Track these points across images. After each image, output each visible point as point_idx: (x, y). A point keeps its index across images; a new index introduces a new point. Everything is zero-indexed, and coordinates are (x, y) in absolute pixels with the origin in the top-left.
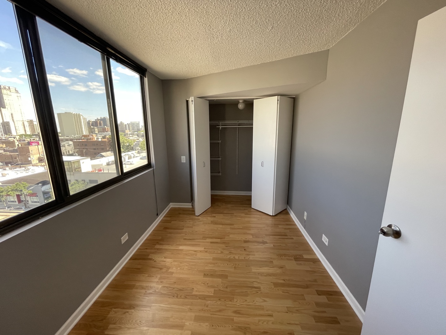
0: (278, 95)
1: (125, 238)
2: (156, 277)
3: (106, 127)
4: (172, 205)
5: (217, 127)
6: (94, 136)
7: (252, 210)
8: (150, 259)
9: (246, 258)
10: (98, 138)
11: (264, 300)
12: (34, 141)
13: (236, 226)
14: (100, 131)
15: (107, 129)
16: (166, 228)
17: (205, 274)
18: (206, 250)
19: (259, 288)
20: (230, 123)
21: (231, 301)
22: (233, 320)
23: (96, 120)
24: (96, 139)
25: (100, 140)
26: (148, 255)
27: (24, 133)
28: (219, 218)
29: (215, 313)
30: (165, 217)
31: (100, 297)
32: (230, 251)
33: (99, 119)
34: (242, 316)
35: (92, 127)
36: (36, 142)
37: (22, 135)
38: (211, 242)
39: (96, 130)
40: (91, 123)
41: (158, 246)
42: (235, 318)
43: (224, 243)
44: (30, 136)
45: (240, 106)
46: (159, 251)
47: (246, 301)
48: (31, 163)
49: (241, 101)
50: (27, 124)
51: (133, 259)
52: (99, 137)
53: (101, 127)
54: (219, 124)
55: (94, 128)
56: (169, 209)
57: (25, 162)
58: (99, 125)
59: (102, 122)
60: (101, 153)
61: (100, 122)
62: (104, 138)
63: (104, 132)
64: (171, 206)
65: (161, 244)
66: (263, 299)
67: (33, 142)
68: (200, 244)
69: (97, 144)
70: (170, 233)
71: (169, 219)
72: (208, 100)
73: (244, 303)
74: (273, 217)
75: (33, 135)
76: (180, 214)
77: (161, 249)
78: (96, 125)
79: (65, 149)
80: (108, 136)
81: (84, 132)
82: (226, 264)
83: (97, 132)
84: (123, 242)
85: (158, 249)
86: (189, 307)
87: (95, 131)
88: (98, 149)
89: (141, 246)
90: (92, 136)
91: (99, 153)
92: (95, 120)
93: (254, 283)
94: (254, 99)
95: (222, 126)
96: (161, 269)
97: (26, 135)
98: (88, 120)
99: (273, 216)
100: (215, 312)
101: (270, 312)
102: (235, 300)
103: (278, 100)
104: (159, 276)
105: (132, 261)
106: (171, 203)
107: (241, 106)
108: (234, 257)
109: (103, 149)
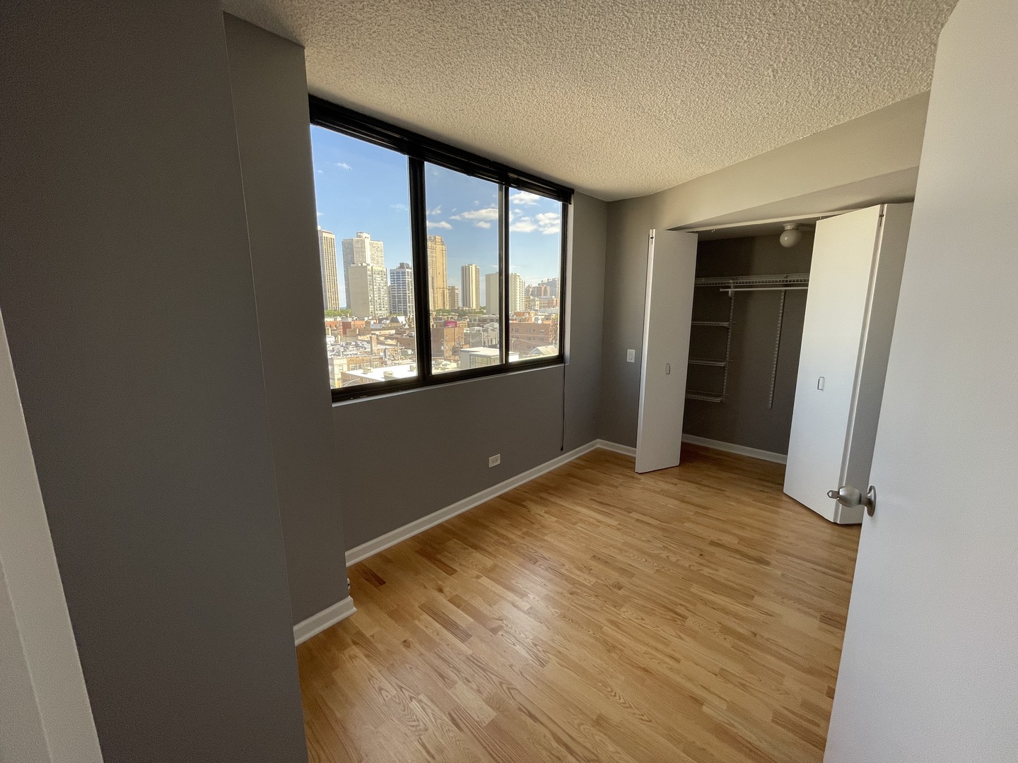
0: (883, 203)
1: (494, 461)
2: (521, 530)
3: (554, 297)
4: (600, 444)
5: (721, 290)
6: (532, 315)
7: (785, 498)
8: (525, 507)
9: (692, 568)
10: (537, 319)
11: (679, 636)
12: (452, 320)
13: (711, 513)
14: (543, 305)
15: (555, 302)
16: (570, 475)
17: (594, 556)
18: (619, 527)
19: (685, 618)
20: (761, 281)
21: (615, 607)
22: (601, 628)
23: (539, 284)
24: (533, 321)
25: (540, 322)
26: (524, 501)
27: (442, 308)
28: (686, 488)
29: (577, 606)
30: (579, 458)
31: (447, 521)
32: (664, 544)
33: (544, 283)
34: (620, 632)
35: (531, 297)
36: (454, 322)
37: (440, 310)
38: (637, 520)
39: (537, 303)
40: (531, 290)
41: (544, 495)
42: (605, 627)
43: (663, 529)
44: (449, 312)
45: (786, 238)
46: (543, 502)
47: (642, 619)
48: (443, 355)
49: (788, 227)
50: (447, 292)
51: (503, 499)
52: (540, 317)
53: (546, 297)
54: (728, 283)
55: (534, 300)
56: (594, 448)
57: (437, 352)
58: (543, 294)
59: (548, 288)
60: (538, 348)
61: (546, 288)
62: (547, 319)
63: (549, 307)
64: (598, 446)
65: (550, 494)
66: (680, 633)
67: (450, 322)
68: (614, 516)
69: (534, 330)
70: (573, 484)
71: (583, 463)
72: (697, 232)
73: (637, 621)
74: (837, 527)
75: (452, 311)
76: (607, 461)
77: (545, 499)
78: (539, 295)
79: (487, 336)
80: (554, 316)
81: (518, 308)
82: (644, 560)
83: (537, 308)
84: (491, 465)
85: (541, 498)
86: (543, 580)
87: (535, 305)
88: (534, 339)
89: (520, 486)
90: (529, 313)
91: (534, 348)
92: (537, 285)
93: (679, 606)
94: (818, 219)
95: (736, 287)
96: (532, 523)
97: (444, 311)
98: (527, 285)
99: (835, 524)
100: (579, 605)
101: (677, 655)
102: (623, 609)
103: (881, 216)
104: (525, 530)
105: (499, 500)
106: (598, 440)
107: (786, 240)
108: (668, 557)
109: (542, 339)
